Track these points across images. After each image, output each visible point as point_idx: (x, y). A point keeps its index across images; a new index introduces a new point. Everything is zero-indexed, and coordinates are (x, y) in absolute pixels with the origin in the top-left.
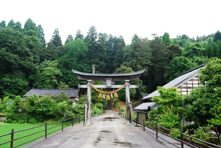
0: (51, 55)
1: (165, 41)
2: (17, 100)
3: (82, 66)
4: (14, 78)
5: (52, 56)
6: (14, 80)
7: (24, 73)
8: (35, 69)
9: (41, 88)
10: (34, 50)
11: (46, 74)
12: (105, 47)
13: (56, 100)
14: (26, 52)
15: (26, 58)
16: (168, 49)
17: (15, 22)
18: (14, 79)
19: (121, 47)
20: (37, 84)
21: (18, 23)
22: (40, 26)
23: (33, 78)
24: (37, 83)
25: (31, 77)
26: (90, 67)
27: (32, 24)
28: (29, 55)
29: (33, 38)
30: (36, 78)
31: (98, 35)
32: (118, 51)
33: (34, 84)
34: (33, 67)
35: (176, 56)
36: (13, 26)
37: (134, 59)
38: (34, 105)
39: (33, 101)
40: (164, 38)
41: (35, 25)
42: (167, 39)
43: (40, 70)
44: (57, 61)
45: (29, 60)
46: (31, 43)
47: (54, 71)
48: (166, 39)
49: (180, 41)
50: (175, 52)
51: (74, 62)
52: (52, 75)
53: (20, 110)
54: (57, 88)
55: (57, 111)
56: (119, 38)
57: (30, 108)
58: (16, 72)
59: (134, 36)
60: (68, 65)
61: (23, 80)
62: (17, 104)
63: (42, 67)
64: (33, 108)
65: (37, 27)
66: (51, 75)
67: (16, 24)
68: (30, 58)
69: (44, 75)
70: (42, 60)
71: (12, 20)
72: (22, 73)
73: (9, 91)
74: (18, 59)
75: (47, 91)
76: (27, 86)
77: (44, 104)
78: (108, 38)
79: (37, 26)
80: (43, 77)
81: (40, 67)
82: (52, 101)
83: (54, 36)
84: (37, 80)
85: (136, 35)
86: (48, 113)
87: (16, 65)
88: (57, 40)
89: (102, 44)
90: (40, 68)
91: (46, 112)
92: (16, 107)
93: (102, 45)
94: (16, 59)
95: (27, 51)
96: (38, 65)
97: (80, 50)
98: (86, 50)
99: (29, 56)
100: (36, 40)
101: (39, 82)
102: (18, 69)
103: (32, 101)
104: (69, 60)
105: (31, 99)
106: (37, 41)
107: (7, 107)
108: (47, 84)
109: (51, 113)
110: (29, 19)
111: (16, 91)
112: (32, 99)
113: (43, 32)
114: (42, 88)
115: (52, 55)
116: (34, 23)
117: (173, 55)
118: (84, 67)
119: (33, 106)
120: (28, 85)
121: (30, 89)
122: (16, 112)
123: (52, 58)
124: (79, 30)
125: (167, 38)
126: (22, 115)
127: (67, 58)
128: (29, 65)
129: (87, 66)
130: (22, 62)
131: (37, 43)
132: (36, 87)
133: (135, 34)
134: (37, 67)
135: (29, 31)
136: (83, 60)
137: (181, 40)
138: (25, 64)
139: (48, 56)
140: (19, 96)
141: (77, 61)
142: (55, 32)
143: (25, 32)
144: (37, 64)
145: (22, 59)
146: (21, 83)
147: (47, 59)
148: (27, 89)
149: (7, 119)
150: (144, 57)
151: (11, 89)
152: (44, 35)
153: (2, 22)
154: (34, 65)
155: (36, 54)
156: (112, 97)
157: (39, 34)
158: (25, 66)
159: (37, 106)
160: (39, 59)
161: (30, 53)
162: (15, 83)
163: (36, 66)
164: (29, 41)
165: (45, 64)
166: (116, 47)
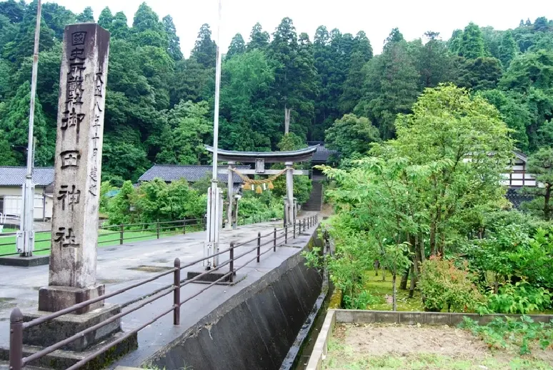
0: (193, 88)
1: (466, 45)
2: (126, 189)
3: (262, 114)
4: (118, 142)
5: (196, 90)
6: (118, 147)
7: (139, 131)
8: (161, 123)
9: (173, 163)
10: (157, 79)
11: (184, 133)
12: (313, 69)
13: (198, 190)
14: (140, 86)
15: (140, 100)
16: (466, 68)
17: (114, 14)
18: (119, 144)
19: (359, 61)
20: (166, 154)
21: (121, 16)
22: (168, 19)
23: (157, 142)
24: (166, 151)
25: (153, 140)
26: (279, 114)
27: (150, 17)
28: (146, 90)
29: (153, 53)
30: (162, 141)
31: (298, 38)
32: (352, 71)
33: (159, 155)
34: (156, 117)
35: (485, 86)
36: (111, 22)
37: (379, 96)
38: (157, 198)
39: (155, 190)
40: (465, 38)
41: (156, 19)
42: (472, 42)
43: (170, 124)
44: (206, 102)
45: (146, 102)
46: (150, 64)
47: (198, 126)
48: (471, 40)
49: (528, 38)
50: (484, 75)
51: (243, 106)
52: (196, 136)
53: (132, 209)
54: (206, 163)
55: (198, 210)
56: (358, 37)
57: (149, 205)
58: (122, 129)
59: (392, 34)
60: (229, 112)
61: (136, 147)
62: (126, 197)
63: (174, 117)
64: (155, 205)
65: (161, 24)
66: (194, 135)
67: (114, 18)
68: (149, 98)
69: (178, 134)
70: (174, 101)
71: (107, 8)
72: (133, 132)
73: (109, 169)
74: (124, 103)
75: (185, 170)
76: (145, 159)
77: (175, 197)
78: (330, 39)
79: (160, 20)
80: (177, 138)
81: (171, 116)
82: (191, 190)
83: (200, 42)
84: (165, 146)
85: (398, 32)
86: (182, 214)
87: (122, 115)
88: (206, 50)
89: (306, 62)
90: (169, 119)
91: (180, 212)
92: (124, 201)
93: (305, 64)
94: (119, 104)
95: (142, 84)
96: (166, 113)
97: (255, 76)
98: (271, 77)
99: (146, 93)
100: (159, 56)
101: (168, 150)
102: (125, 124)
103: (152, 190)
104: (232, 99)
105: (150, 187)
106: (161, 57)
107: (109, 203)
108: (187, 155)
109: (187, 214)
110: (144, 3)
111: (123, 170)
112: (152, 188)
113: (175, 31)
114: (175, 163)
115: (196, 87)
116: (153, 13)
117: (478, 84)
118: (266, 115)
119: (154, 201)
120: (146, 157)
121: (152, 164)
122: (126, 212)
123: (195, 94)
124: (258, 24)
125: (472, 38)
126: (137, 217)
127: (229, 96)
128: (146, 114)
129: (273, 113)
130: (132, 109)
131: (162, 62)
132: (162, 162)
133: (395, 30)
134: (164, 118)
135: (144, 33)
136: (263, 99)
137: (529, 35)
138: (138, 114)
139: (187, 90)
140: (130, 181)
141: (251, 101)
142: (201, 33)
143: (135, 36)
144: (165, 110)
145: (131, 101)
146: (131, 154)
147: (184, 97)
148: (145, 164)
149: (111, 224)
150: (398, 93)
151: (113, 166)
152: (178, 39)
153: (85, 11)
154: (158, 113)
155: (161, 87)
156: (265, 189)
157: (166, 38)
158: (139, 116)
159: (161, 200)
160: (168, 99)
161: (149, 87)
162: (121, 154)
163: (162, 114)
164: (144, 61)
165: (181, 110)
166: (349, 60)
